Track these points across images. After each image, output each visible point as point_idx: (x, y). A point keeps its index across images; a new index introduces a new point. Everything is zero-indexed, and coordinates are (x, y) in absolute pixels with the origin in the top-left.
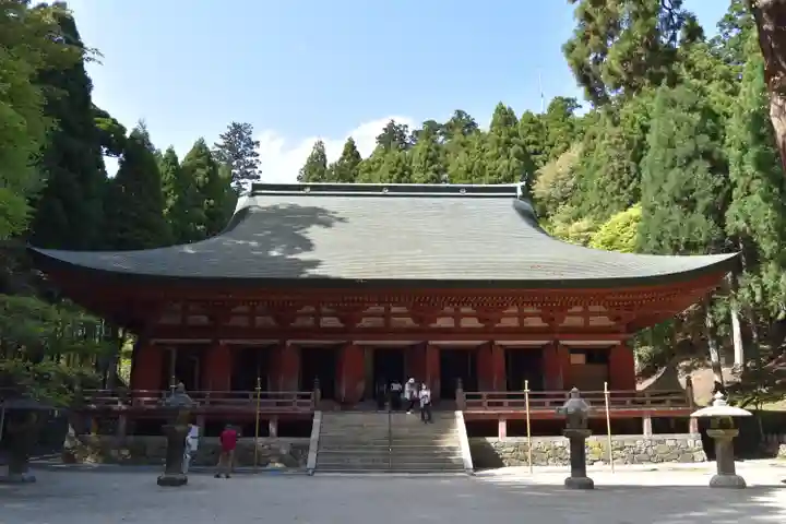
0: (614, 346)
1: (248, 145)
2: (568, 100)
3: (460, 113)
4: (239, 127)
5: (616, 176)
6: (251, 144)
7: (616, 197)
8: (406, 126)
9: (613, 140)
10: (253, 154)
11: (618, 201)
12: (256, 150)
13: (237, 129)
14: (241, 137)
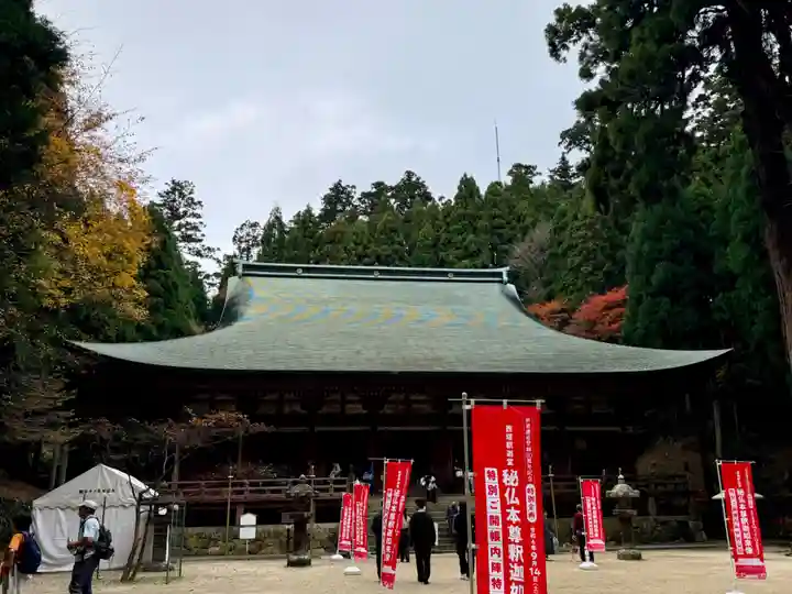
1: (188, 205)
2: (527, 167)
3: (410, 174)
4: (178, 184)
6: (191, 203)
8: (354, 187)
10: (194, 215)
12: (198, 211)
13: (177, 187)
14: (182, 195)
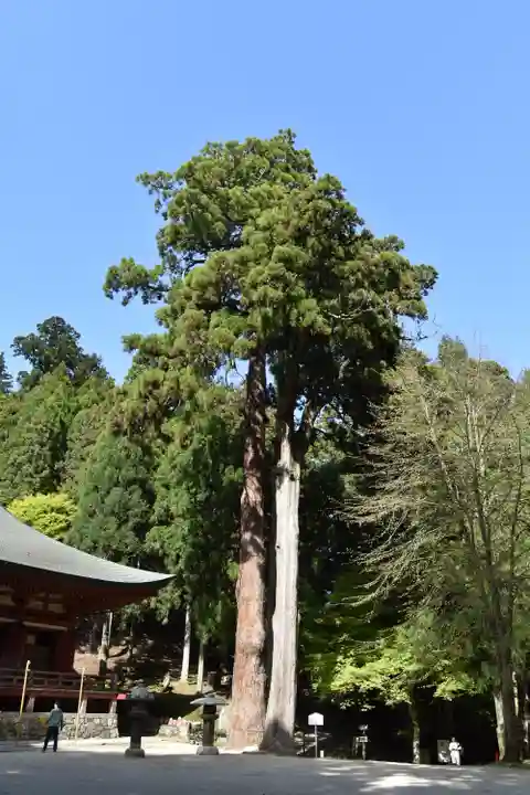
0: (62, 631)
5: (34, 459)
7: (29, 479)
9: (39, 427)
11: (30, 482)
